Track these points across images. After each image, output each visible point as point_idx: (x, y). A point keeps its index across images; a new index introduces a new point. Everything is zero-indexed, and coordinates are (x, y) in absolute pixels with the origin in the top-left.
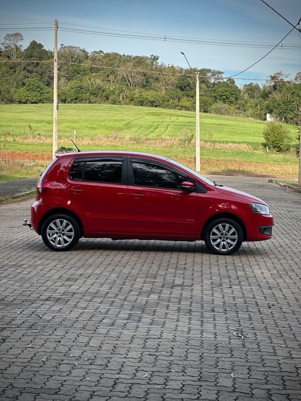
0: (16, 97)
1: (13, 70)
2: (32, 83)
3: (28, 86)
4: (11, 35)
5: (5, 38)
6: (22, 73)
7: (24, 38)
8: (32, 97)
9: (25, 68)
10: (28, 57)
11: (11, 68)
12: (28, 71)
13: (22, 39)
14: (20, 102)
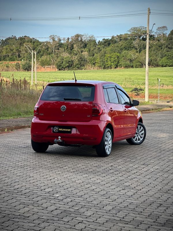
0: (160, 63)
1: (161, 48)
2: (170, 54)
3: (167, 56)
4: (160, 28)
5: (157, 29)
6: (165, 49)
7: (168, 29)
8: (169, 63)
9: (167, 46)
10: (169, 40)
11: (160, 47)
12: (169, 48)
13: (167, 30)
14: (162, 66)
